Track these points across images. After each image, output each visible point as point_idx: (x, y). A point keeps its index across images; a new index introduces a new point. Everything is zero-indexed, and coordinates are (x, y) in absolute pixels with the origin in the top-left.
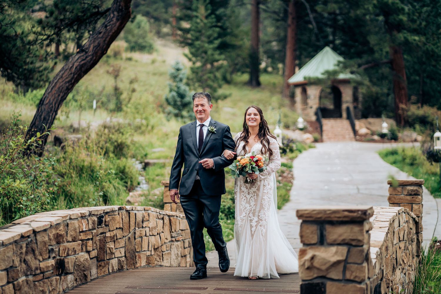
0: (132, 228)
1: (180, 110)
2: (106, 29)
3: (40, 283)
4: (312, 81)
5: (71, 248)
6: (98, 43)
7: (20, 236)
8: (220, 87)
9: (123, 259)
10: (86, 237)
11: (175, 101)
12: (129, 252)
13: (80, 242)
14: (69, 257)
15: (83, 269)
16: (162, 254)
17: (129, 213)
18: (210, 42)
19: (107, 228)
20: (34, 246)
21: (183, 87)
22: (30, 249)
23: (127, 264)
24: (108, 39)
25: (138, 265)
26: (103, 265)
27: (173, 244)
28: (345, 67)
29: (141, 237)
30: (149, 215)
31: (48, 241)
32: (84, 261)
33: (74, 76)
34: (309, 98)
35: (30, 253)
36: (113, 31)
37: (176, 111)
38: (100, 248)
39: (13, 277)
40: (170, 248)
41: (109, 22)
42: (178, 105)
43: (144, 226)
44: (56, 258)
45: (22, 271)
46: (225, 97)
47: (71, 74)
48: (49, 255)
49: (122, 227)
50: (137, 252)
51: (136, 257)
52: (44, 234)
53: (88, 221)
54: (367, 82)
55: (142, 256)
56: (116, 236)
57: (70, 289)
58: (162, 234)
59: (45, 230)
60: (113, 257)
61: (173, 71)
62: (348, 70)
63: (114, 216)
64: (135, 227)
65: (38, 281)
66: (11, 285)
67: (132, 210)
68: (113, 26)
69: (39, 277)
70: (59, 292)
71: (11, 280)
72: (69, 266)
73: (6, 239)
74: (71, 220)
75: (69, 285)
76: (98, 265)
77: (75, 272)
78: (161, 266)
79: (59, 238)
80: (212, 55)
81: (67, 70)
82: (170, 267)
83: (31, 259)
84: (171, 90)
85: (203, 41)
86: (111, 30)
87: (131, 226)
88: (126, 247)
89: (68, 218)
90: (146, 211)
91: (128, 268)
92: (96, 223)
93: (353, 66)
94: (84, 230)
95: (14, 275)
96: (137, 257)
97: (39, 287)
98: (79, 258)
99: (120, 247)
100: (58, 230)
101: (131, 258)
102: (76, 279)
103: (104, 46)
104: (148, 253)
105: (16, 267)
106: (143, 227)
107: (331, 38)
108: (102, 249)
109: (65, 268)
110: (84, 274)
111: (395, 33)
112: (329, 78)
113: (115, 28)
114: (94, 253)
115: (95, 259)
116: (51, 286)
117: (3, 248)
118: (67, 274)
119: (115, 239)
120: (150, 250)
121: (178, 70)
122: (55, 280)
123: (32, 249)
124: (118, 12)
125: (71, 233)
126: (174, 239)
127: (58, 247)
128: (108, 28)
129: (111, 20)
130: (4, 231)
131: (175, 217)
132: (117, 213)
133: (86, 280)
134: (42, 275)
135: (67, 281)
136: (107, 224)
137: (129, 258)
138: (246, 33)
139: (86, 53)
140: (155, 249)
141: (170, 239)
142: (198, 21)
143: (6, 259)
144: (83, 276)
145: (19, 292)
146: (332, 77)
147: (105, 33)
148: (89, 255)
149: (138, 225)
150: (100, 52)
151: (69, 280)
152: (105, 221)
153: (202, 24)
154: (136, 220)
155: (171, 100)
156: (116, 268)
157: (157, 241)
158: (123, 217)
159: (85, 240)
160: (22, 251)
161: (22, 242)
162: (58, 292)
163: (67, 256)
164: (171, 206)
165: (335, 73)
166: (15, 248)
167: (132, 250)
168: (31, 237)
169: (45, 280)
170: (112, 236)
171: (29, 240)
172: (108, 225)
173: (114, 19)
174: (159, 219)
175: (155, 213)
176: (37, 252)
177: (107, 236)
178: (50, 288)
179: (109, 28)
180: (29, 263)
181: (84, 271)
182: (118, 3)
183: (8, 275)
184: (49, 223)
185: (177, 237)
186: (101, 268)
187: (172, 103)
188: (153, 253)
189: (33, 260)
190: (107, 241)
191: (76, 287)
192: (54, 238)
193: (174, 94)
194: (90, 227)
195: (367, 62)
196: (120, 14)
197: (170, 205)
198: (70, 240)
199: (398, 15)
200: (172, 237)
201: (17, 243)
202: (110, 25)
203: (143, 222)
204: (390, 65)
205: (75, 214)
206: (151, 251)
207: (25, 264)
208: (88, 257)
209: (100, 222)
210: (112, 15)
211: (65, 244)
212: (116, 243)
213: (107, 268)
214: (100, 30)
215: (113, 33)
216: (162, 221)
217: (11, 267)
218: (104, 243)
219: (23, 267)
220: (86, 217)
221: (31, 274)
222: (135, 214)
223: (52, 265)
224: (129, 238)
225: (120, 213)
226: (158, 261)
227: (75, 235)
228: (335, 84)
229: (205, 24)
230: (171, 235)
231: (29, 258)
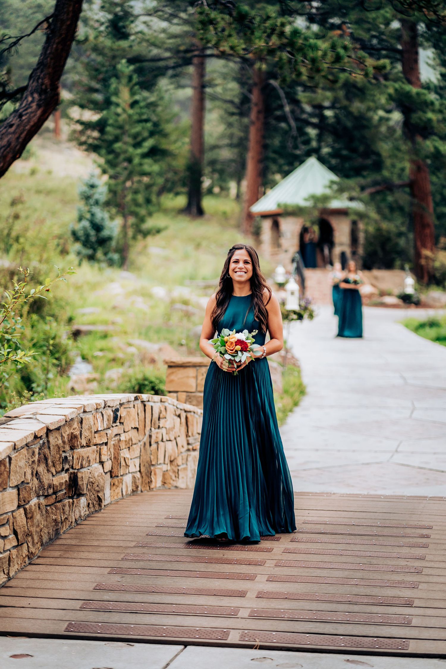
0: (148, 428)
1: (95, 250)
2: (20, 120)
3: (52, 509)
4: (290, 209)
5: (85, 457)
6: (8, 141)
7: (33, 436)
8: (150, 214)
9: (138, 475)
10: (101, 440)
11: (87, 236)
12: (144, 465)
13: (95, 447)
14: (82, 470)
15: (97, 488)
16: (178, 470)
17: (145, 406)
18: (137, 145)
19: (122, 426)
20: (46, 451)
21: (100, 214)
22: (42, 456)
23: (142, 485)
24: (23, 135)
25: (152, 486)
26: (116, 483)
27: (190, 455)
28: (341, 190)
29: (157, 443)
30: (166, 409)
31: (62, 444)
32: (98, 476)
34: (283, 236)
35: (43, 462)
36: (32, 123)
37: (90, 252)
38: (115, 458)
39: (25, 497)
40: (185, 460)
41: (26, 110)
42: (91, 242)
43: (161, 426)
44: (70, 472)
45: (34, 489)
46: (158, 231)
48: (63, 466)
49: (138, 426)
50: (153, 465)
51: (151, 472)
52: (56, 434)
53: (103, 415)
54: (374, 215)
55: (158, 471)
56: (132, 441)
57: (82, 519)
58: (178, 439)
59: (58, 429)
60: (127, 472)
61: (85, 188)
62: (346, 195)
63: (128, 409)
64: (151, 427)
65: (50, 505)
66: (22, 510)
67: (149, 401)
68: (32, 115)
69: (51, 499)
70: (72, 522)
71: (22, 503)
72: (83, 484)
73: (18, 439)
74: (85, 414)
75: (82, 514)
76: (112, 484)
77: (88, 493)
78: (176, 487)
79: (74, 440)
80: (141, 164)
82: (186, 489)
83: (43, 471)
84: (81, 219)
85: (125, 143)
86: (29, 122)
87: (146, 425)
88: (141, 458)
89: (82, 410)
90: (162, 403)
91: (143, 490)
92: (112, 419)
93: (353, 189)
94: (99, 429)
95: (26, 495)
96: (153, 473)
97: (51, 515)
98: (93, 472)
99: (134, 457)
100: (72, 429)
101: (146, 475)
102: (89, 504)
103: (17, 146)
104: (165, 467)
105: (28, 483)
106: (159, 427)
107: (314, 144)
108: (116, 459)
109: (78, 487)
110: (98, 496)
111: (419, 139)
112: (315, 207)
113: (35, 119)
114: (108, 466)
115: (109, 474)
116: (64, 513)
117: (15, 453)
118: (80, 495)
119: (131, 444)
120: (166, 462)
121: (92, 186)
122: (67, 504)
123: (45, 456)
124: (40, 95)
125: (86, 434)
126: (190, 447)
127: (72, 454)
128: (24, 118)
129: (29, 106)
130: (4, 428)
131: (192, 414)
132: (131, 405)
133: (100, 505)
134: (54, 496)
135: (80, 507)
136: (122, 421)
137: (144, 474)
138: (183, 133)
140: (171, 462)
141: (186, 447)
142: (119, 110)
143: (18, 470)
144: (97, 499)
145: (31, 522)
146: (320, 205)
147: (18, 126)
148: (103, 468)
149: (154, 424)
150: (10, 155)
151: (82, 505)
152: (121, 417)
153: (124, 116)
154: (152, 417)
155: (81, 233)
156: (130, 489)
157: (173, 450)
158: (139, 411)
159: (100, 444)
160: (34, 459)
161: (34, 444)
162: (70, 523)
163: (81, 468)
164: (177, 397)
165: (325, 199)
166: (27, 455)
167: (147, 462)
168: (43, 437)
169: (58, 504)
170: (127, 440)
171: (41, 442)
172: (123, 423)
173: (34, 105)
174: (176, 415)
175: (172, 406)
176: (50, 461)
177: (121, 439)
178: (62, 517)
179: (26, 119)
180: (41, 477)
181: (98, 492)
182: (40, 81)
183: (19, 494)
184: (64, 417)
185: (194, 443)
186: (115, 487)
187: (83, 238)
188: (169, 468)
189: (46, 473)
190: (121, 447)
191: (88, 516)
192: (68, 441)
193: (86, 224)
194: (105, 427)
195: (375, 183)
196: (43, 97)
197: (175, 395)
198: (85, 445)
199: (425, 112)
200: (188, 444)
201: (28, 446)
202: (26, 114)
203: (159, 420)
204: (407, 190)
205: (90, 404)
206: (167, 464)
207: (37, 479)
208: (102, 471)
209: (115, 418)
210: (30, 99)
211: (78, 450)
212: (130, 450)
213: (120, 489)
214: (11, 121)
215: (32, 126)
216: (179, 419)
217: (23, 482)
218: (118, 450)
219: (35, 483)
220: (100, 410)
221: (43, 495)
222: (152, 407)
223: (66, 481)
224: (145, 444)
225: (136, 406)
226: (173, 480)
227: (89, 437)
228: (325, 217)
229: (130, 116)
230: (188, 441)
231: (41, 469)
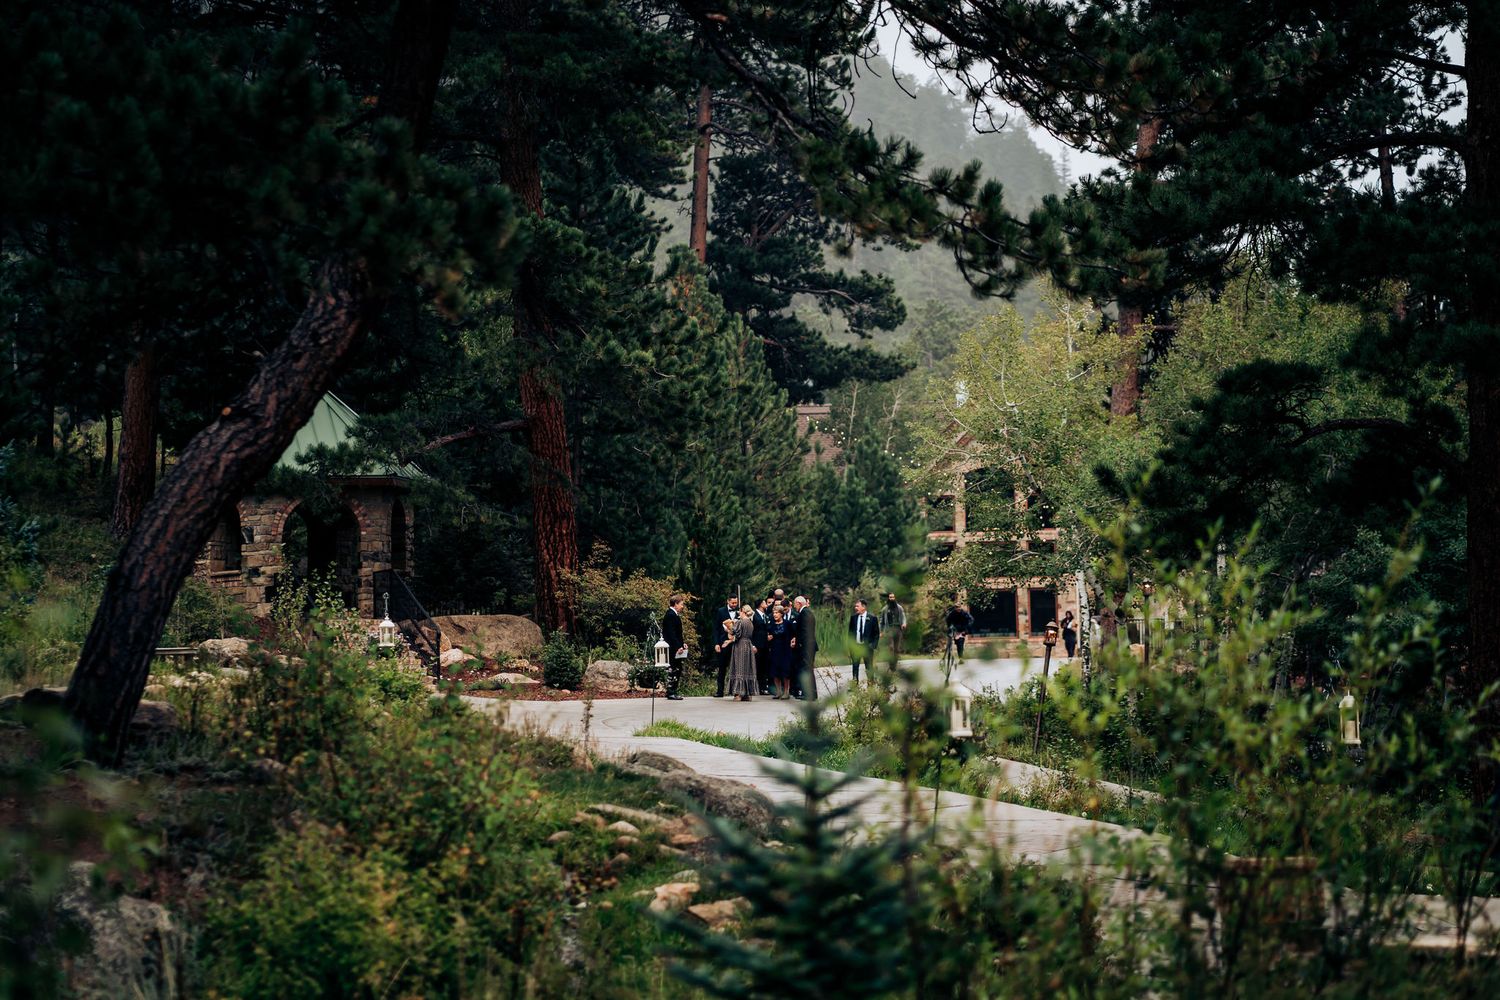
2: (315, 345)
24: (321, 379)
33: (219, 495)
34: (244, 541)
36: (338, 352)
47: (211, 489)
68: (339, 335)
81: (196, 475)
124: (352, 293)
128: (323, 341)
129: (331, 316)
139: (256, 420)
147: (312, 357)
173: (342, 314)
179: (326, 343)
196: (359, 297)
202: (327, 332)
210: (332, 301)
